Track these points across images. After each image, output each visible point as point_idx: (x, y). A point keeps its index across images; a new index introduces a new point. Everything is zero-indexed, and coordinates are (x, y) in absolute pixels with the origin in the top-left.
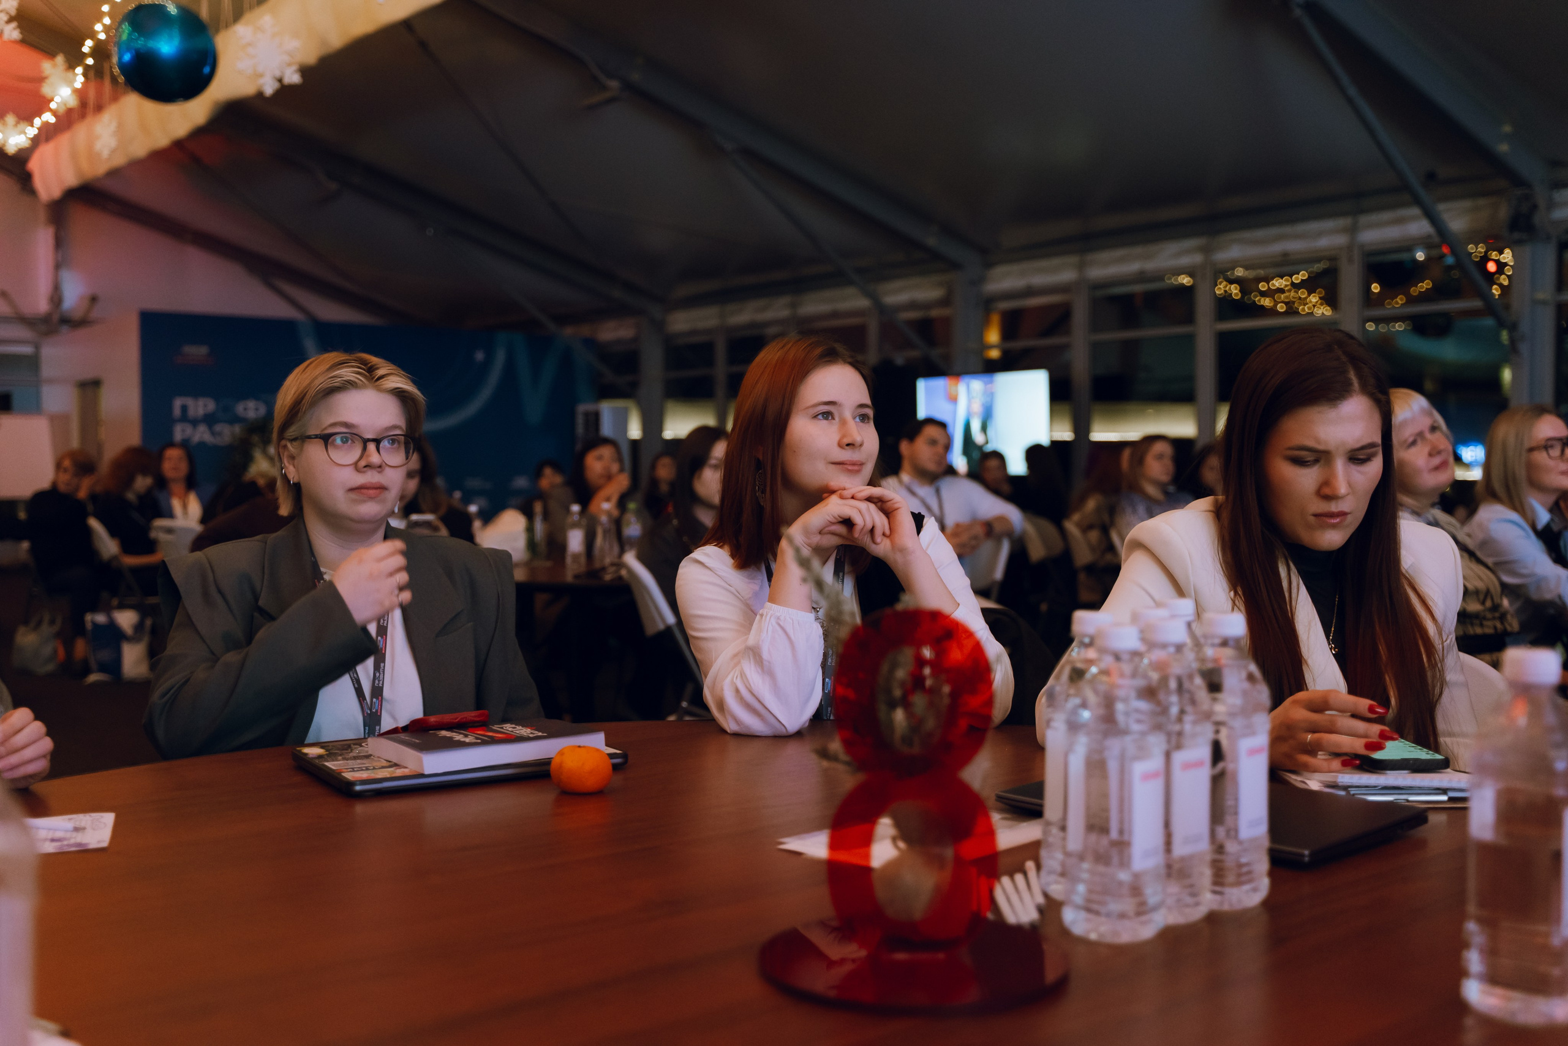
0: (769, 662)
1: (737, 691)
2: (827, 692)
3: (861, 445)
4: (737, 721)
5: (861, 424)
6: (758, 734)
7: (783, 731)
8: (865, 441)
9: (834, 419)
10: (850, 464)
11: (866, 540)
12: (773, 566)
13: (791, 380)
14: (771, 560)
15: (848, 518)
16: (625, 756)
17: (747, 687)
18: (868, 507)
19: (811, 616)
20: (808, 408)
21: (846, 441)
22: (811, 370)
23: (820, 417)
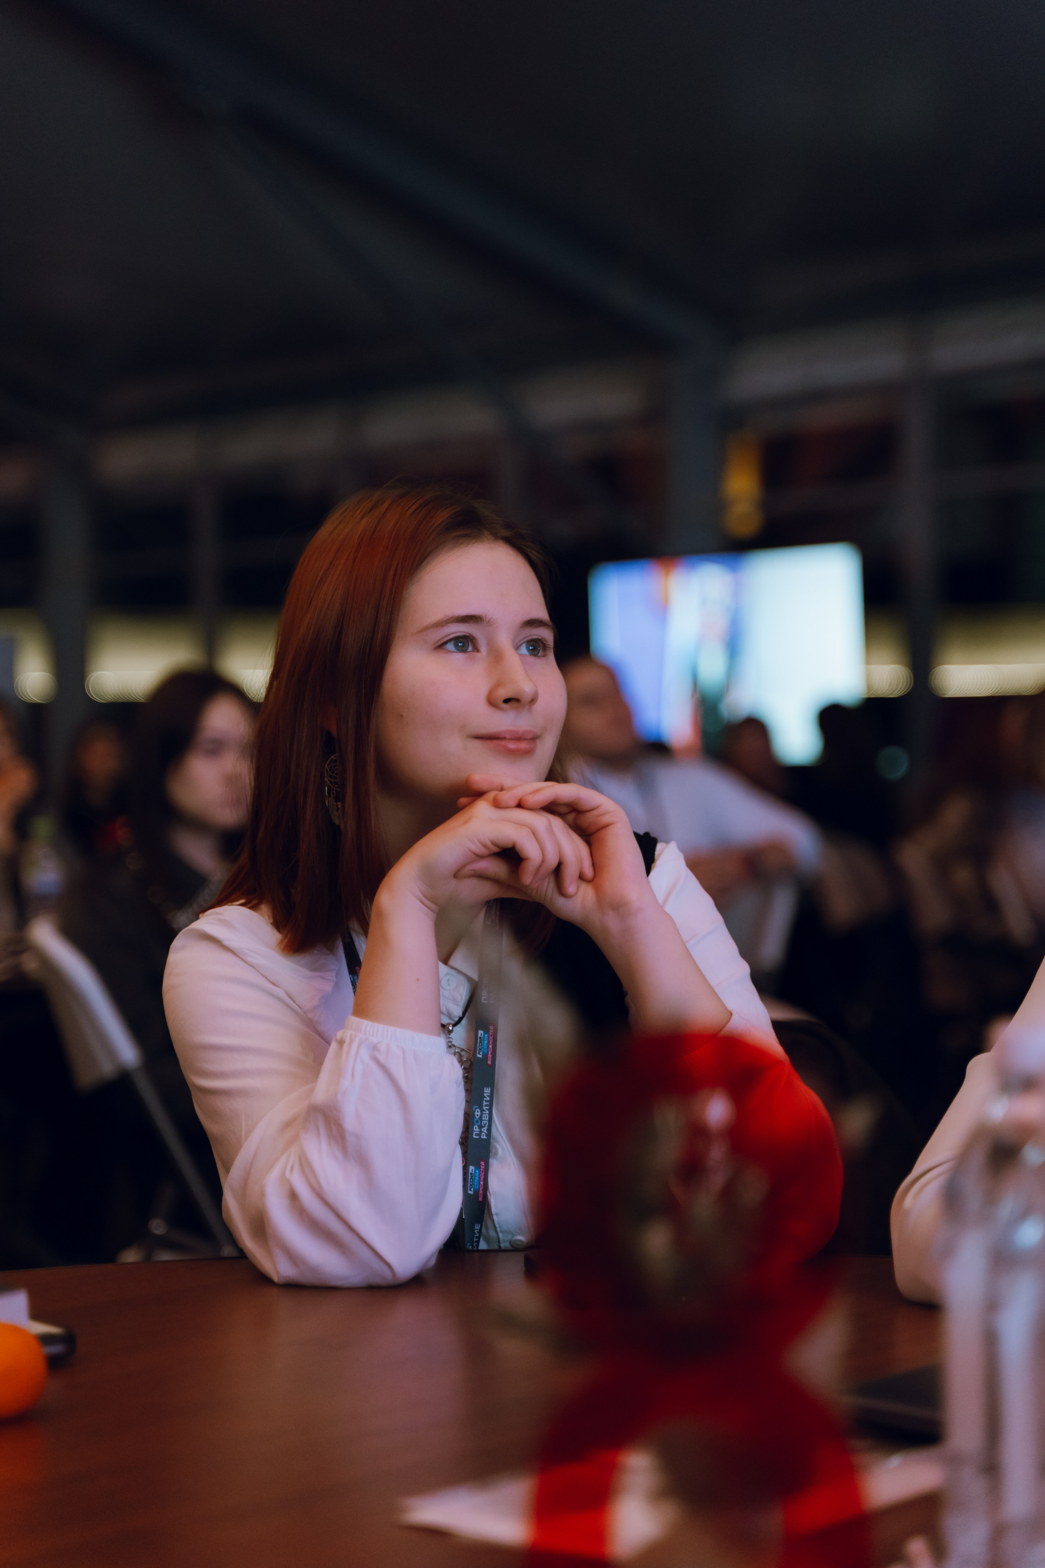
0: (358, 1137)
1: (293, 1196)
2: (471, 1192)
3: (533, 701)
4: (293, 1257)
5: (532, 659)
6: (339, 1283)
7: (383, 1276)
8: (540, 692)
9: (478, 651)
10: (511, 739)
11: (548, 887)
12: (361, 945)
13: (392, 573)
14: (355, 931)
15: (510, 845)
16: (68, 1339)
17: (312, 1187)
18: (550, 825)
19: (440, 1041)
20: (426, 629)
21: (503, 693)
22: (431, 552)
23: (450, 646)
